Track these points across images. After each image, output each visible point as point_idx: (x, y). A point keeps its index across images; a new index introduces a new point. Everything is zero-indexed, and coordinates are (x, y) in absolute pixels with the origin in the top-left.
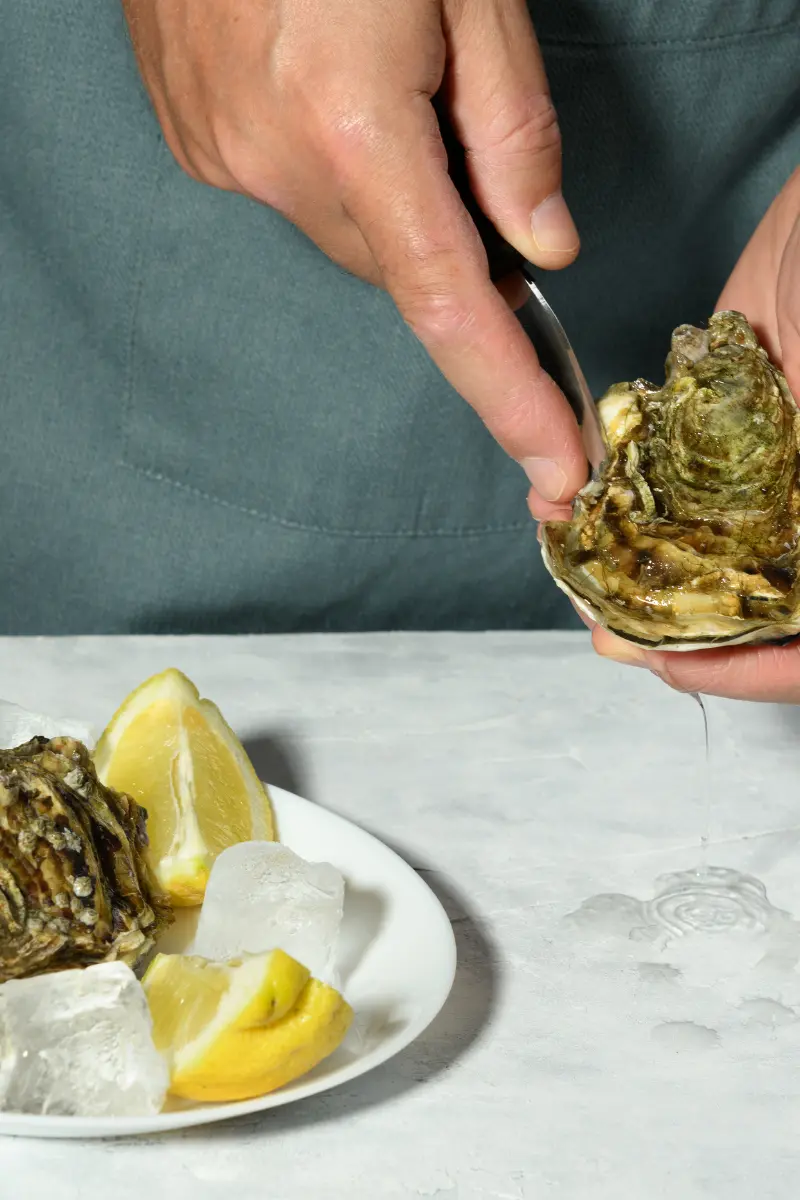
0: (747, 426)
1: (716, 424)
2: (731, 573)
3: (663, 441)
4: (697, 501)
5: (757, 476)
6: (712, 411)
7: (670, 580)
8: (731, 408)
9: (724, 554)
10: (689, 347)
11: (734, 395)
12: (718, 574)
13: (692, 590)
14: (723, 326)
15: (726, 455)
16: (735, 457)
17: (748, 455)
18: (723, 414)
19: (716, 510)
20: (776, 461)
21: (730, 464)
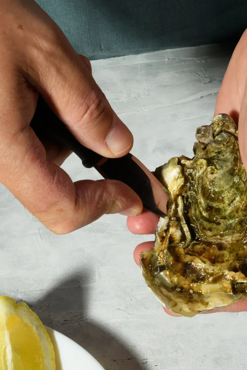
0: (231, 184)
1: (217, 185)
2: (226, 272)
3: (194, 193)
4: (210, 230)
5: (237, 215)
6: (215, 178)
7: (199, 279)
8: (224, 175)
9: (223, 262)
10: (203, 138)
11: (225, 167)
12: (221, 273)
13: (209, 283)
14: (218, 124)
15: (222, 201)
16: (227, 202)
17: (232, 201)
18: (220, 179)
19: (219, 237)
20: (245, 205)
21: (225, 205)
